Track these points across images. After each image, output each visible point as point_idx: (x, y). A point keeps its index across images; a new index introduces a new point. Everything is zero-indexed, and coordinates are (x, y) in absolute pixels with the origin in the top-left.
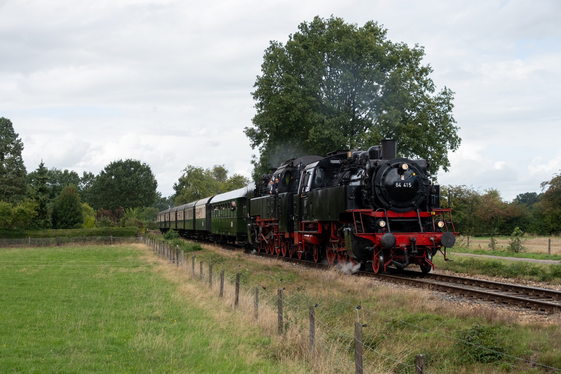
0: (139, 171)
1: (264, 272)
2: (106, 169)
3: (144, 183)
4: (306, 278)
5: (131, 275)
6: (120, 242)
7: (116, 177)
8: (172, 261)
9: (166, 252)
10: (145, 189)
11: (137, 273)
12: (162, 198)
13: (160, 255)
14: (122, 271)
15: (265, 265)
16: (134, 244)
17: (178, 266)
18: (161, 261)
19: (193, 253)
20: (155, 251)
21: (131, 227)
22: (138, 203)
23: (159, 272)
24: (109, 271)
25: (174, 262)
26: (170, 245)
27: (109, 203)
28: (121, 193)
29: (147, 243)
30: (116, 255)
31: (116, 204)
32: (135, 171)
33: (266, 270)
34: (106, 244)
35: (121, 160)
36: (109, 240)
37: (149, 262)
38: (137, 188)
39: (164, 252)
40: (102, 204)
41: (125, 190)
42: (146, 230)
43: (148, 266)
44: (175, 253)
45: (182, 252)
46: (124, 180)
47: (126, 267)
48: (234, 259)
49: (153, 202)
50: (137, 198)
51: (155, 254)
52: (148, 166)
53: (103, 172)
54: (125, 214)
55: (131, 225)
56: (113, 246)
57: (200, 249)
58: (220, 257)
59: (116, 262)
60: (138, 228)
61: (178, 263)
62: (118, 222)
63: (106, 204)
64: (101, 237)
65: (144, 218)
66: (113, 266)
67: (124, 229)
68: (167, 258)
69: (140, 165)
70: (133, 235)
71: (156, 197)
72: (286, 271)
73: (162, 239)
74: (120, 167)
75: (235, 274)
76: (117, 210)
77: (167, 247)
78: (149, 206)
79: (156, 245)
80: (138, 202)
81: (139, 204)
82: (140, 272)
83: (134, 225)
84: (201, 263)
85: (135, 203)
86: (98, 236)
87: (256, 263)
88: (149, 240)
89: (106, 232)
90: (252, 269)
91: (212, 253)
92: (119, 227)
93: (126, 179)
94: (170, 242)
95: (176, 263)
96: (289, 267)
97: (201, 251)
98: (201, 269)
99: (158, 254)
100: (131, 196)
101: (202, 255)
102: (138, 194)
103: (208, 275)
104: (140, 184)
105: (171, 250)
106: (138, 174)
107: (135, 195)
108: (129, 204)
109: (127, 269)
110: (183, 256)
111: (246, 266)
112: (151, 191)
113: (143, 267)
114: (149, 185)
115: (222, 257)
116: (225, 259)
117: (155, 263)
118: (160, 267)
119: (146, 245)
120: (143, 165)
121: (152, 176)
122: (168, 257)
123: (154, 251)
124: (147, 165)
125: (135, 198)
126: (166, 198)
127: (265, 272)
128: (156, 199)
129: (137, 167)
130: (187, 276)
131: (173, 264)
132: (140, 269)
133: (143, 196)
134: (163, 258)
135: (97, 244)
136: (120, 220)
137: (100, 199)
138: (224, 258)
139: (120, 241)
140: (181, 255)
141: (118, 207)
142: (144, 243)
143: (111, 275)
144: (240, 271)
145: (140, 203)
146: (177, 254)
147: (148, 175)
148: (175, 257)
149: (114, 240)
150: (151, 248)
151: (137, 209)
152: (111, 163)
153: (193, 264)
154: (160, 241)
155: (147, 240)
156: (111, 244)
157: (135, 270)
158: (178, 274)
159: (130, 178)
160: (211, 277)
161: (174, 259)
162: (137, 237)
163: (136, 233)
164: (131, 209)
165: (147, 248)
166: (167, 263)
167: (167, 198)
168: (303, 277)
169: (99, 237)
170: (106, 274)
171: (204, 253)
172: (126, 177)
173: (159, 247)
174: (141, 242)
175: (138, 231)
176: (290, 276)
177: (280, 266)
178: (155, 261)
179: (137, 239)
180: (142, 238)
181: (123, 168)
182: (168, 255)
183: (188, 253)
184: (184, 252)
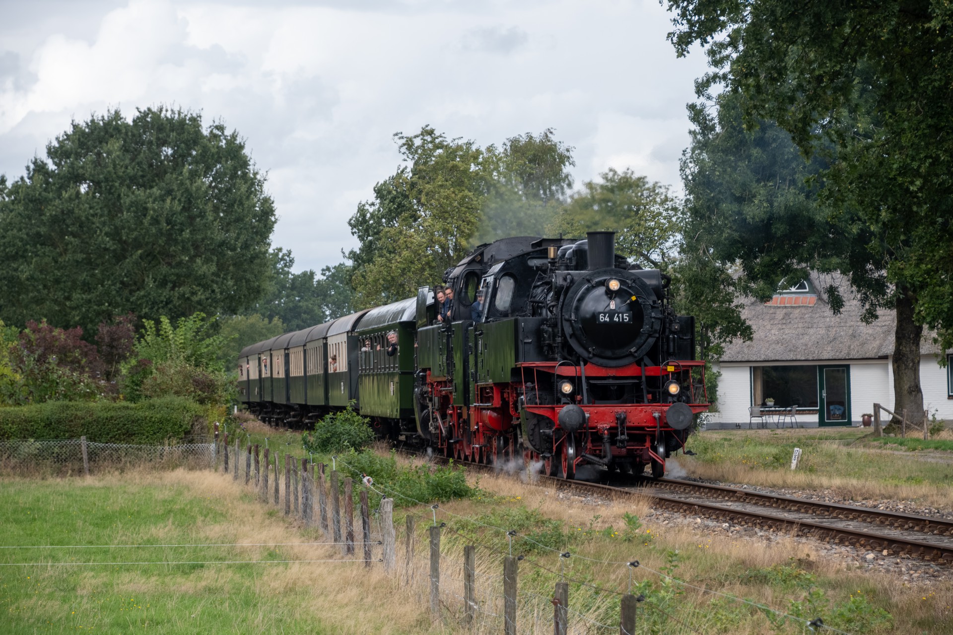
0: (196, 162)
1: (739, 588)
2: (52, 152)
3: (216, 209)
4: (921, 615)
5: (170, 605)
6: (119, 463)
7: (96, 184)
8: (342, 545)
9: (316, 507)
10: (219, 236)
11: (197, 597)
12: (296, 277)
13: (290, 518)
14: (131, 588)
15: (744, 563)
16: (180, 474)
17: (368, 564)
18: (296, 543)
19: (435, 513)
20: (272, 501)
21: (167, 398)
22: (195, 298)
23: (290, 590)
24: (74, 589)
25: (350, 550)
26: (333, 474)
27: (68, 298)
28: (119, 257)
29: (236, 468)
30: (105, 520)
31: (100, 304)
32: (179, 159)
33: (746, 581)
34: (60, 473)
35: (117, 113)
36: (74, 456)
37: (243, 551)
38: (186, 234)
39: (307, 507)
40: (39, 301)
41: (137, 244)
42: (229, 411)
43: (241, 567)
44: (357, 513)
45: (388, 505)
46: (132, 198)
47: (145, 572)
48: (608, 533)
49: (257, 292)
50: (188, 276)
51: (271, 514)
52: (234, 136)
53: (40, 167)
54: (139, 348)
55: (164, 392)
56: (89, 480)
57: (460, 493)
58: (548, 529)
59: (106, 552)
60: (195, 406)
61: (368, 554)
62: (108, 380)
63: (55, 301)
64: (38, 444)
65: (221, 364)
66: (93, 569)
67: (139, 410)
68: (321, 531)
69: (198, 133)
70: (176, 434)
71: (270, 272)
72: (835, 585)
73: (299, 452)
74: (115, 145)
75: (618, 600)
76: (104, 329)
77: (320, 485)
78: (241, 310)
79: (271, 477)
80: (194, 293)
81: (199, 303)
82: (210, 590)
83: (177, 393)
84: (468, 551)
85: (182, 296)
86: (25, 438)
87: (702, 550)
88: (243, 456)
89: (59, 422)
90: (687, 577)
91: (515, 511)
92: (114, 399)
93: (141, 193)
94: (334, 462)
95: (360, 553)
96: (849, 568)
97: (466, 502)
98: (469, 577)
99: (282, 514)
100: (164, 269)
101: (471, 518)
102: (192, 259)
103: (501, 603)
104: (202, 215)
105: (337, 500)
106: (194, 175)
107: (180, 264)
108: (154, 303)
109: (153, 579)
110: (389, 521)
111: (660, 563)
112: (246, 246)
113: (220, 570)
114: (238, 220)
115: (556, 528)
116: (573, 537)
117: (272, 555)
118: (295, 569)
119: (229, 477)
120: (214, 137)
121: (252, 184)
122: (326, 527)
123: (266, 501)
124: (228, 132)
125: (178, 275)
126: (312, 274)
127: (744, 589)
128: (271, 278)
129: (186, 142)
130: (407, 608)
131: (348, 559)
132: (208, 577)
133: (214, 268)
134: (305, 532)
135: (23, 475)
136: (117, 371)
137: (31, 278)
138: (566, 531)
139: (119, 459)
140: (382, 520)
141: (109, 316)
142: (222, 467)
143: (86, 605)
144: (636, 587)
145: (201, 296)
146: (366, 517)
147: (234, 176)
148: (358, 525)
149: (93, 456)
150: (254, 489)
151: (190, 324)
152: (75, 127)
153: (435, 556)
154: (290, 457)
155: (236, 454)
156: (80, 472)
157: (187, 584)
158: (369, 600)
159: (156, 191)
160: (510, 610)
161: (351, 536)
162: (191, 441)
163: (186, 425)
164: (165, 321)
165: (236, 489)
166: (321, 552)
167: (319, 277)
168: (909, 613)
169: (32, 446)
170: (64, 600)
171: (480, 509)
172: (139, 186)
173: (288, 486)
174: (208, 466)
175: (198, 417)
176: (850, 604)
177: (807, 564)
178: (271, 544)
179: (193, 452)
180: (213, 446)
181: (125, 149)
182: (324, 518)
183: (414, 511)
184: (396, 506)
